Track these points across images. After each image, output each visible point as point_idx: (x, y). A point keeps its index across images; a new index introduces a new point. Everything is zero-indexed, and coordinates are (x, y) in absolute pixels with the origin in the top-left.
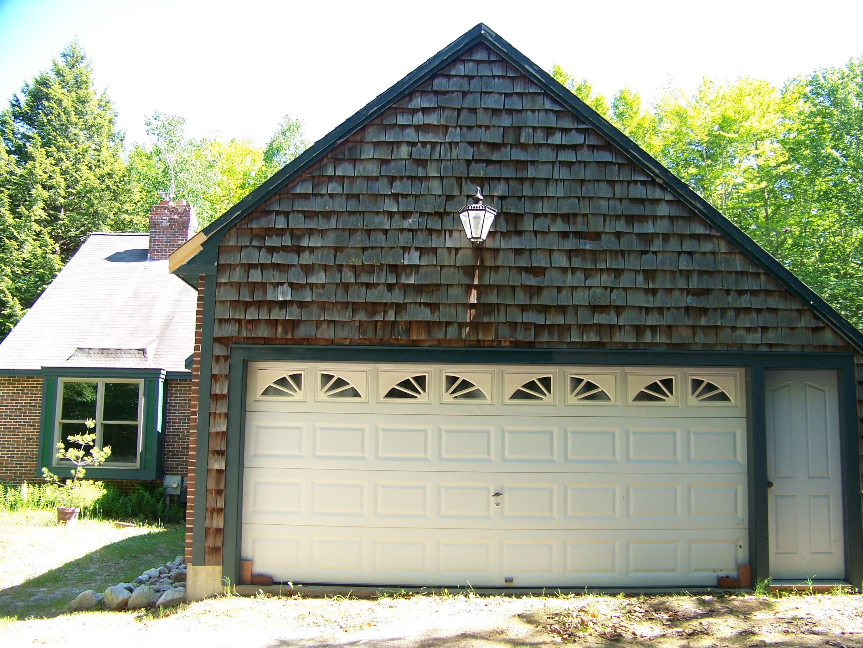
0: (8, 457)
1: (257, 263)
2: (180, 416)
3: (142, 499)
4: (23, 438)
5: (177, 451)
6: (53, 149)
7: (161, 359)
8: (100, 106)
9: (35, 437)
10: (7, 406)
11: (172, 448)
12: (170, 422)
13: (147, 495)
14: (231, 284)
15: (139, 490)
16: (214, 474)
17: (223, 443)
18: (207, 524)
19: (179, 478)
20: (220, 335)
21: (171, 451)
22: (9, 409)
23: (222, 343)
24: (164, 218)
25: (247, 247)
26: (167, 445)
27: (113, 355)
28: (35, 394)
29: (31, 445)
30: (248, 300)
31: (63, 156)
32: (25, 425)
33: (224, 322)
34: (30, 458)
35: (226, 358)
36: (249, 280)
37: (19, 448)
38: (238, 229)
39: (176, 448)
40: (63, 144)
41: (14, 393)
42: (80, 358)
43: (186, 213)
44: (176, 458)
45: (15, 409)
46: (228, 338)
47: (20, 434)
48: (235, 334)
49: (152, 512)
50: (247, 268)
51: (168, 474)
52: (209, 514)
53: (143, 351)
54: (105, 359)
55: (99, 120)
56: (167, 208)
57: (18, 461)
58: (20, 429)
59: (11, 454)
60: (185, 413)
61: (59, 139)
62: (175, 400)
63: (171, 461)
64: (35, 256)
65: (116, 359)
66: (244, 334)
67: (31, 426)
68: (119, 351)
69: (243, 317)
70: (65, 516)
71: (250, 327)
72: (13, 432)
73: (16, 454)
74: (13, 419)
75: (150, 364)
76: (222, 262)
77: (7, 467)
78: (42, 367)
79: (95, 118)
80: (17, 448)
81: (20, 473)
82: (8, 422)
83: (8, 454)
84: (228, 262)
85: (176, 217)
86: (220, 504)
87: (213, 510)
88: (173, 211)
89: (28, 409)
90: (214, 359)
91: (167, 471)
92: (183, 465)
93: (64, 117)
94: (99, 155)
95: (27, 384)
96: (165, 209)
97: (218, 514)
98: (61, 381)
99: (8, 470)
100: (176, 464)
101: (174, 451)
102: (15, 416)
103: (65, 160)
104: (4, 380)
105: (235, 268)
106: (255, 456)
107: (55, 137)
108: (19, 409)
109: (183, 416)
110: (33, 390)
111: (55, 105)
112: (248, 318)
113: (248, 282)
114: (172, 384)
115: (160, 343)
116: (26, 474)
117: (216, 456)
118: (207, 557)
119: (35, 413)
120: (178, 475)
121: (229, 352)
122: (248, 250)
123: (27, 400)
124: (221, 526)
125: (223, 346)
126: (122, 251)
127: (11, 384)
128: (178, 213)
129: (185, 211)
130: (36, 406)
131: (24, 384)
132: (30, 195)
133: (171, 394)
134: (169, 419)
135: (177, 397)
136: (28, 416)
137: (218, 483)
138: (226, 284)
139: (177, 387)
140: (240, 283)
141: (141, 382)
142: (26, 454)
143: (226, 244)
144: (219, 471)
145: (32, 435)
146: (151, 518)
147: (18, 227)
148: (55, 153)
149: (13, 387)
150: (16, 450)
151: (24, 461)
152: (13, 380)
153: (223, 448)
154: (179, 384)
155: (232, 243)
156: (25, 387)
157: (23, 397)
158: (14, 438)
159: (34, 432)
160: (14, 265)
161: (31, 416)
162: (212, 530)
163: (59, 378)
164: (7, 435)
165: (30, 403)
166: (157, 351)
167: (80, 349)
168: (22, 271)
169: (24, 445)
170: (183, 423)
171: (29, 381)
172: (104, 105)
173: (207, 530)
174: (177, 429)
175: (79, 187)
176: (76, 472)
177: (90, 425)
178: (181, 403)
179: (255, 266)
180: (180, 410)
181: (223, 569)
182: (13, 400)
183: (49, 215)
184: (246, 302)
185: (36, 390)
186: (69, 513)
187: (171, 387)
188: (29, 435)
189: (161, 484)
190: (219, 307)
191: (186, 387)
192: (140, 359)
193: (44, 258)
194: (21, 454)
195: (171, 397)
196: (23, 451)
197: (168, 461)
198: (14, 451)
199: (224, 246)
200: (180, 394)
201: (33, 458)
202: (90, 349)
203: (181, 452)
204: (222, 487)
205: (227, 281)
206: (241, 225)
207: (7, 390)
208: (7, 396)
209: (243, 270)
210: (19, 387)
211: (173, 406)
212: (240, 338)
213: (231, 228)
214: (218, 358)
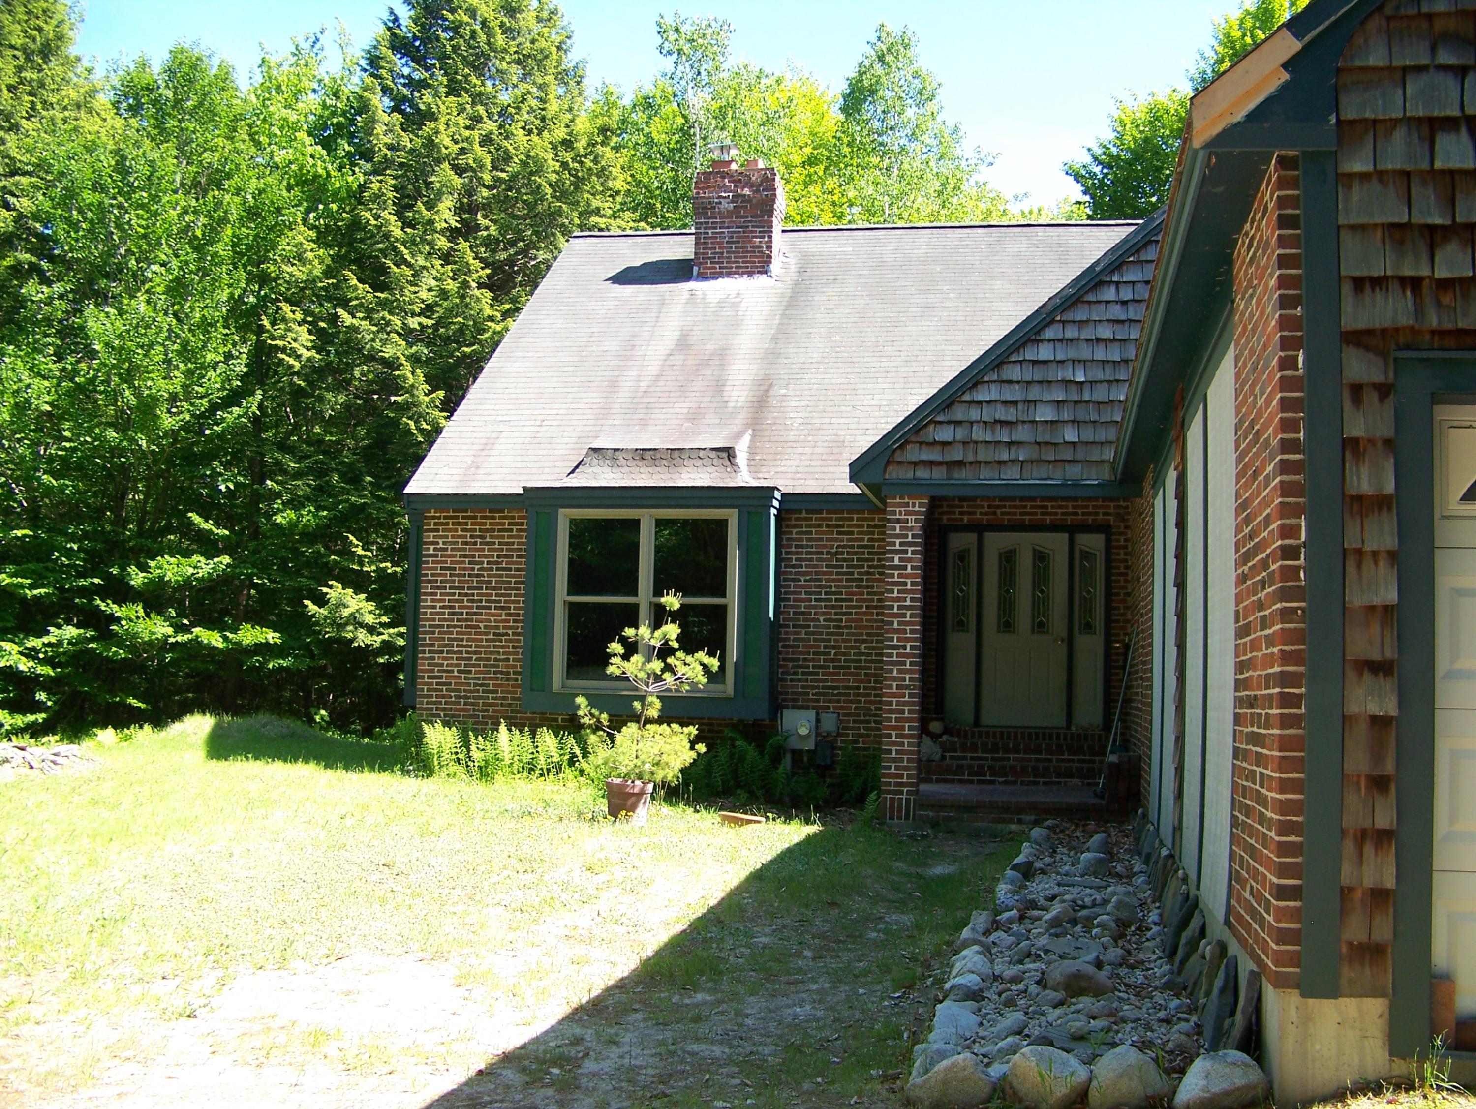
0: (458, 671)
1: (1456, 113)
2: (810, 587)
3: (742, 759)
4: (488, 634)
5: (805, 660)
6: (466, 98)
7: (764, 469)
8: (539, 20)
9: (510, 632)
10: (455, 569)
11: (793, 653)
12: (789, 600)
13: (751, 752)
14: (1381, 175)
15: (733, 740)
16: (1362, 729)
17: (1388, 640)
18: (1347, 873)
19: (812, 714)
20: (1361, 325)
21: (792, 660)
22: (458, 575)
23: (1367, 349)
24: (723, 194)
25: (1420, 69)
26: (783, 647)
27: (665, 462)
28: (507, 544)
29: (502, 647)
30: (1438, 221)
31: (481, 109)
32: (490, 608)
33: (1367, 285)
34: (502, 673)
35: (1384, 390)
36: (1438, 165)
37: (480, 653)
38: (1389, 19)
39: (801, 653)
40: (482, 88)
41: (466, 543)
42: (597, 470)
43: (767, 182)
44: (804, 673)
45: (470, 575)
46: (1384, 331)
47: (481, 625)
48: (1405, 319)
49: (762, 787)
50: (1425, 130)
51: (787, 707)
52: (1349, 846)
53: (728, 453)
54: (650, 469)
55: (542, 44)
56: (728, 175)
57: (478, 679)
58: (481, 614)
59: (466, 665)
60: (820, 580)
61: (474, 79)
62: (797, 553)
63: (792, 680)
64: (444, 294)
65: (672, 469)
66: (1433, 320)
67: (502, 608)
68: (676, 454)
69: (1425, 272)
70: (626, 800)
71: (1447, 299)
72: (466, 620)
73: (474, 666)
74: (466, 595)
75: (744, 478)
76: (1349, 114)
77: (460, 691)
78: (524, 488)
79: (533, 42)
80: (475, 653)
81: (484, 704)
82: (457, 601)
83: (460, 665)
84: (1369, 114)
85: (747, 191)
86: (1385, 818)
87: (1362, 836)
88: (740, 179)
89: (495, 576)
90: (1346, 395)
91: (784, 700)
92: (817, 687)
93: (482, 38)
94: (543, 109)
95: (491, 524)
96: (723, 177)
97: (1378, 846)
98: (565, 516)
99: (460, 697)
100: (803, 687)
101: (798, 660)
102: (469, 588)
103: (485, 119)
104: (445, 517)
105: (1389, 133)
106: (1451, 675)
107: (466, 77)
108: (478, 576)
109: (816, 587)
110: (503, 537)
111: (466, 19)
112: (1441, 273)
113: (1432, 171)
114: (790, 519)
115: (753, 436)
116: (496, 705)
117: (1367, 676)
118: (1347, 973)
119: (510, 582)
120: (807, 708)
121: (1391, 375)
122: (1425, 79)
123: (493, 556)
124: (1390, 883)
125: (1371, 356)
126: (638, 264)
127: (459, 524)
128: (751, 185)
129: (765, 179)
130: (510, 569)
131: (485, 524)
132: (428, 185)
133: (788, 539)
134: (786, 593)
135: (802, 546)
136: (494, 589)
137: (1377, 754)
138: (1364, 177)
139: (801, 526)
140: (1407, 175)
141: (732, 516)
142: (494, 666)
143: (1358, 63)
144: (1379, 723)
145: (504, 627)
146: (762, 800)
147: (410, 243)
148: (468, 106)
149: (462, 530)
150: (474, 657)
151: (491, 679)
152: (463, 518)
153: (1390, 653)
154: (806, 519)
155: (1376, 58)
156: (487, 531)
157: (483, 550)
158: (470, 633)
159: (508, 621)
160: (406, 313)
161: (500, 588)
162: (1358, 895)
163: (562, 511)
164: (455, 626)
165: (497, 563)
166: (752, 451)
167: (595, 450)
168: (420, 324)
169: (489, 647)
170: (816, 600)
171: (494, 518)
172: (548, 18)
173: (1345, 892)
174: (803, 613)
175: (514, 167)
176: (643, 705)
177: (671, 605)
178: (811, 560)
179: (1450, 124)
180: (809, 573)
181: (1391, 1007)
182: (465, 556)
183: (462, 221)
184: (1432, 229)
185: (509, 537)
186: (634, 794)
187: (788, 526)
188: (498, 628)
189: (773, 727)
190: (1350, 244)
191: (820, 526)
192: (723, 469)
193: (463, 297)
194: (485, 666)
195: (790, 546)
196: (489, 659)
197: (785, 680)
198: (470, 659)
199: (1350, 70)
200: (808, 540)
201: (509, 673)
202: (615, 450)
203: (813, 660)
204: (1389, 768)
205: (1371, 168)
206: (1397, 8)
207: (453, 537)
208: (452, 549)
209: (1416, 136)
210: (475, 530)
211: (793, 566)
212: (1419, 332)
213: (1369, 16)
214: (1357, 390)
